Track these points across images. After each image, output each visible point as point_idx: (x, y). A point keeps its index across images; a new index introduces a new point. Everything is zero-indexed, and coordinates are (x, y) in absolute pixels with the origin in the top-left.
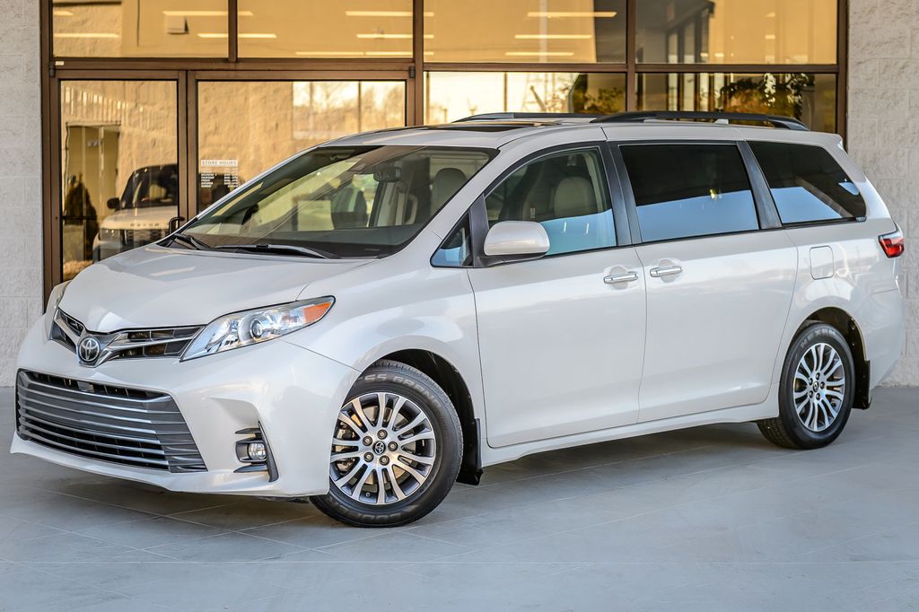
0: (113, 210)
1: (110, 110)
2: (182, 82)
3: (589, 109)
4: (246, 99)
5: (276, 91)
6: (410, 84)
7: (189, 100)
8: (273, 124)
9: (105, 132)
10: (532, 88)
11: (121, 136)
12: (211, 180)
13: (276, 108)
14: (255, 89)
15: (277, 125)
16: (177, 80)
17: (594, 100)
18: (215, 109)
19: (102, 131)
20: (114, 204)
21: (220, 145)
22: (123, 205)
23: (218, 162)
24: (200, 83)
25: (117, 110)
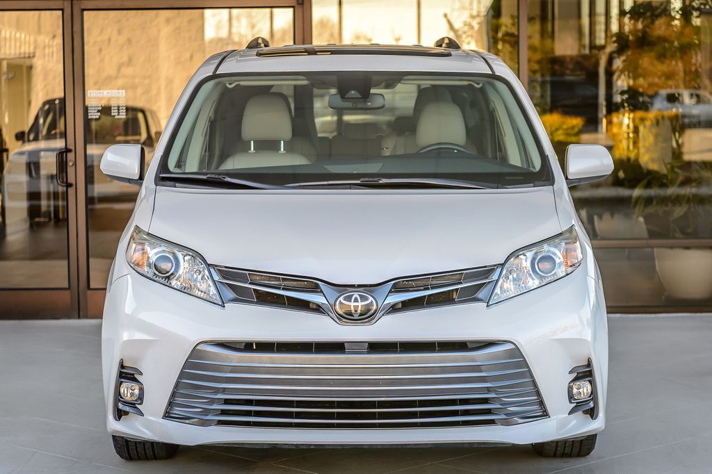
0: (20, 142)
1: (13, 44)
2: (68, 12)
3: (503, 36)
4: (159, 31)
5: (190, 21)
6: (299, 10)
7: (74, 30)
8: (188, 55)
9: (9, 66)
10: (445, 16)
11: (33, 69)
12: (98, 111)
13: (190, 38)
14: (168, 21)
15: (191, 57)
16: (62, 10)
17: (506, 26)
18: (129, 41)
19: (5, 64)
20: (20, 137)
21: (134, 77)
22: (32, 137)
23: (105, 92)
24: (85, 12)
25: (20, 43)
